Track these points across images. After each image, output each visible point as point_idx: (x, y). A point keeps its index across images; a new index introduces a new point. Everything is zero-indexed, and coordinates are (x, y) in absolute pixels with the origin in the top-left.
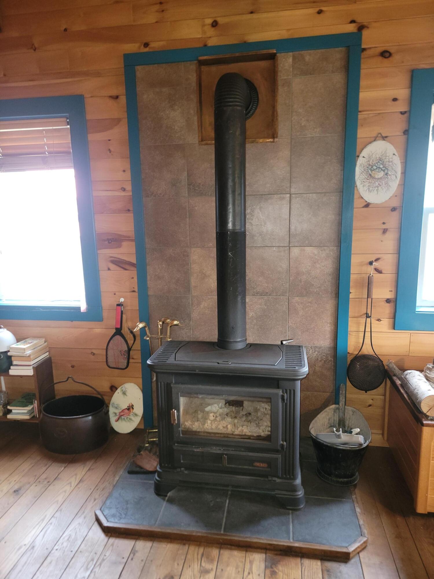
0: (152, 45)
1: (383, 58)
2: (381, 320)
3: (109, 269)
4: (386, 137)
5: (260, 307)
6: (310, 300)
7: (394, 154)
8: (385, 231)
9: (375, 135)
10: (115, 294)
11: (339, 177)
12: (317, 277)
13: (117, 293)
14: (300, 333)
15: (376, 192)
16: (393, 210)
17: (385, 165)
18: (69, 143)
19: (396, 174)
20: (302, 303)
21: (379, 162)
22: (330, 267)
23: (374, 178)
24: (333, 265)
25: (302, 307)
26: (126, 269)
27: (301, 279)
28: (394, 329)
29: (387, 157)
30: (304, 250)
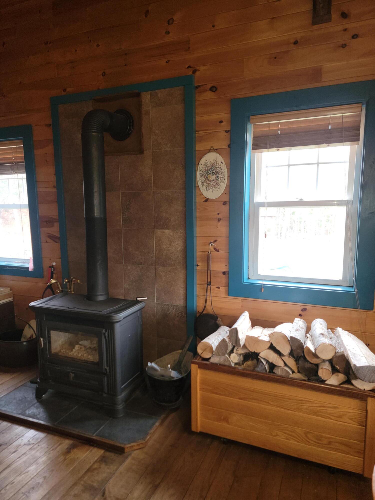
0: (68, 90)
1: (212, 92)
2: (220, 288)
3: (47, 242)
4: (217, 150)
5: (137, 273)
6: (169, 270)
7: (222, 162)
8: (219, 220)
9: (209, 148)
10: (50, 259)
11: (184, 179)
12: (173, 253)
13: (51, 259)
14: (163, 294)
15: (211, 190)
16: (224, 204)
17: (216, 170)
18: (23, 156)
19: (224, 177)
20: (164, 271)
21: (212, 168)
22: (181, 245)
23: (209, 180)
24: (183, 244)
25: (164, 274)
26: (56, 242)
27: (163, 253)
28: (229, 295)
29: (217, 165)
30: (164, 232)
